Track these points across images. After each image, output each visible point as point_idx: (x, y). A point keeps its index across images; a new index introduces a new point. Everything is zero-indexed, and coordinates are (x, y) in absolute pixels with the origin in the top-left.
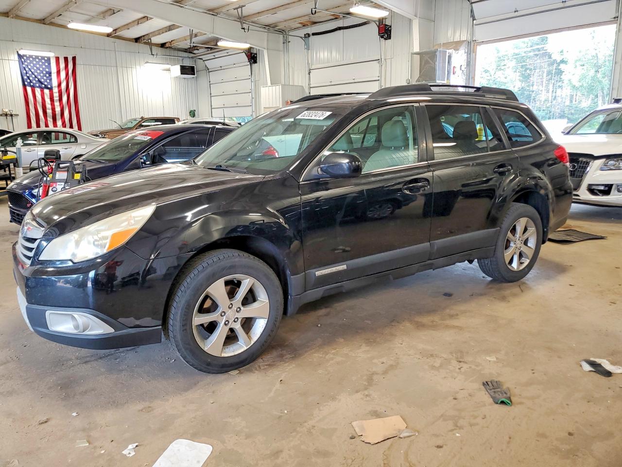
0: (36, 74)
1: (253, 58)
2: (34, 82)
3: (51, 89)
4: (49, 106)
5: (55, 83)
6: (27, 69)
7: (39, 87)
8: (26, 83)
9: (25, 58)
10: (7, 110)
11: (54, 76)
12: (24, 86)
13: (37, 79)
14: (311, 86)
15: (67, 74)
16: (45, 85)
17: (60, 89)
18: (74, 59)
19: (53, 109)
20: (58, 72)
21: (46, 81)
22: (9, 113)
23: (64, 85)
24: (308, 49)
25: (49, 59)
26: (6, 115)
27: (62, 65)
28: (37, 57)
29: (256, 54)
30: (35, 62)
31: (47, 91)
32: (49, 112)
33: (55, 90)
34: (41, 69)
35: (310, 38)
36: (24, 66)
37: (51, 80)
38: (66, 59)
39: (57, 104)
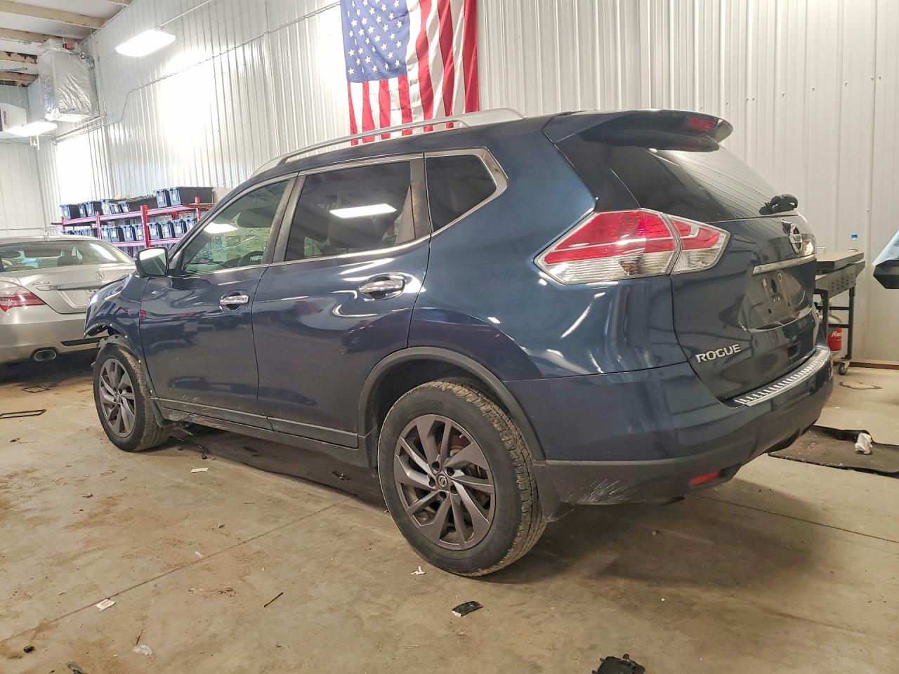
2: (368, 60)
3: (401, 73)
7: (378, 74)
8: (351, 71)
12: (349, 83)
13: (373, 50)
16: (390, 63)
17: (424, 63)
21: (393, 45)
31: (394, 84)
33: (413, 73)
37: (406, 38)
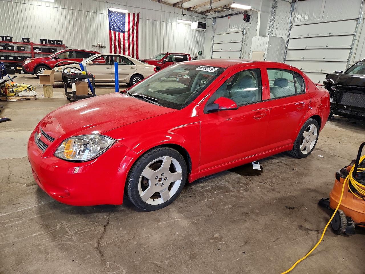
0: (117, 23)
1: (247, 18)
2: (116, 28)
3: (124, 33)
4: (122, 43)
5: (126, 29)
6: (112, 20)
7: (118, 31)
8: (111, 28)
9: (112, 13)
10: (100, 44)
11: (126, 25)
12: (110, 30)
13: (117, 26)
14: (290, 38)
15: (134, 24)
16: (121, 30)
17: (129, 33)
18: (138, 15)
19: (124, 45)
20: (129, 23)
21: (122, 27)
22: (101, 46)
23: (131, 31)
24: (293, 11)
25: (125, 14)
26: (99, 47)
27: (131, 19)
28: (118, 13)
29: (250, 15)
30: (117, 16)
31: (122, 34)
32: (122, 46)
33: (126, 33)
34: (120, 20)
35: (295, 3)
36: (111, 18)
37: (124, 27)
38: (134, 15)
39: (126, 42)
